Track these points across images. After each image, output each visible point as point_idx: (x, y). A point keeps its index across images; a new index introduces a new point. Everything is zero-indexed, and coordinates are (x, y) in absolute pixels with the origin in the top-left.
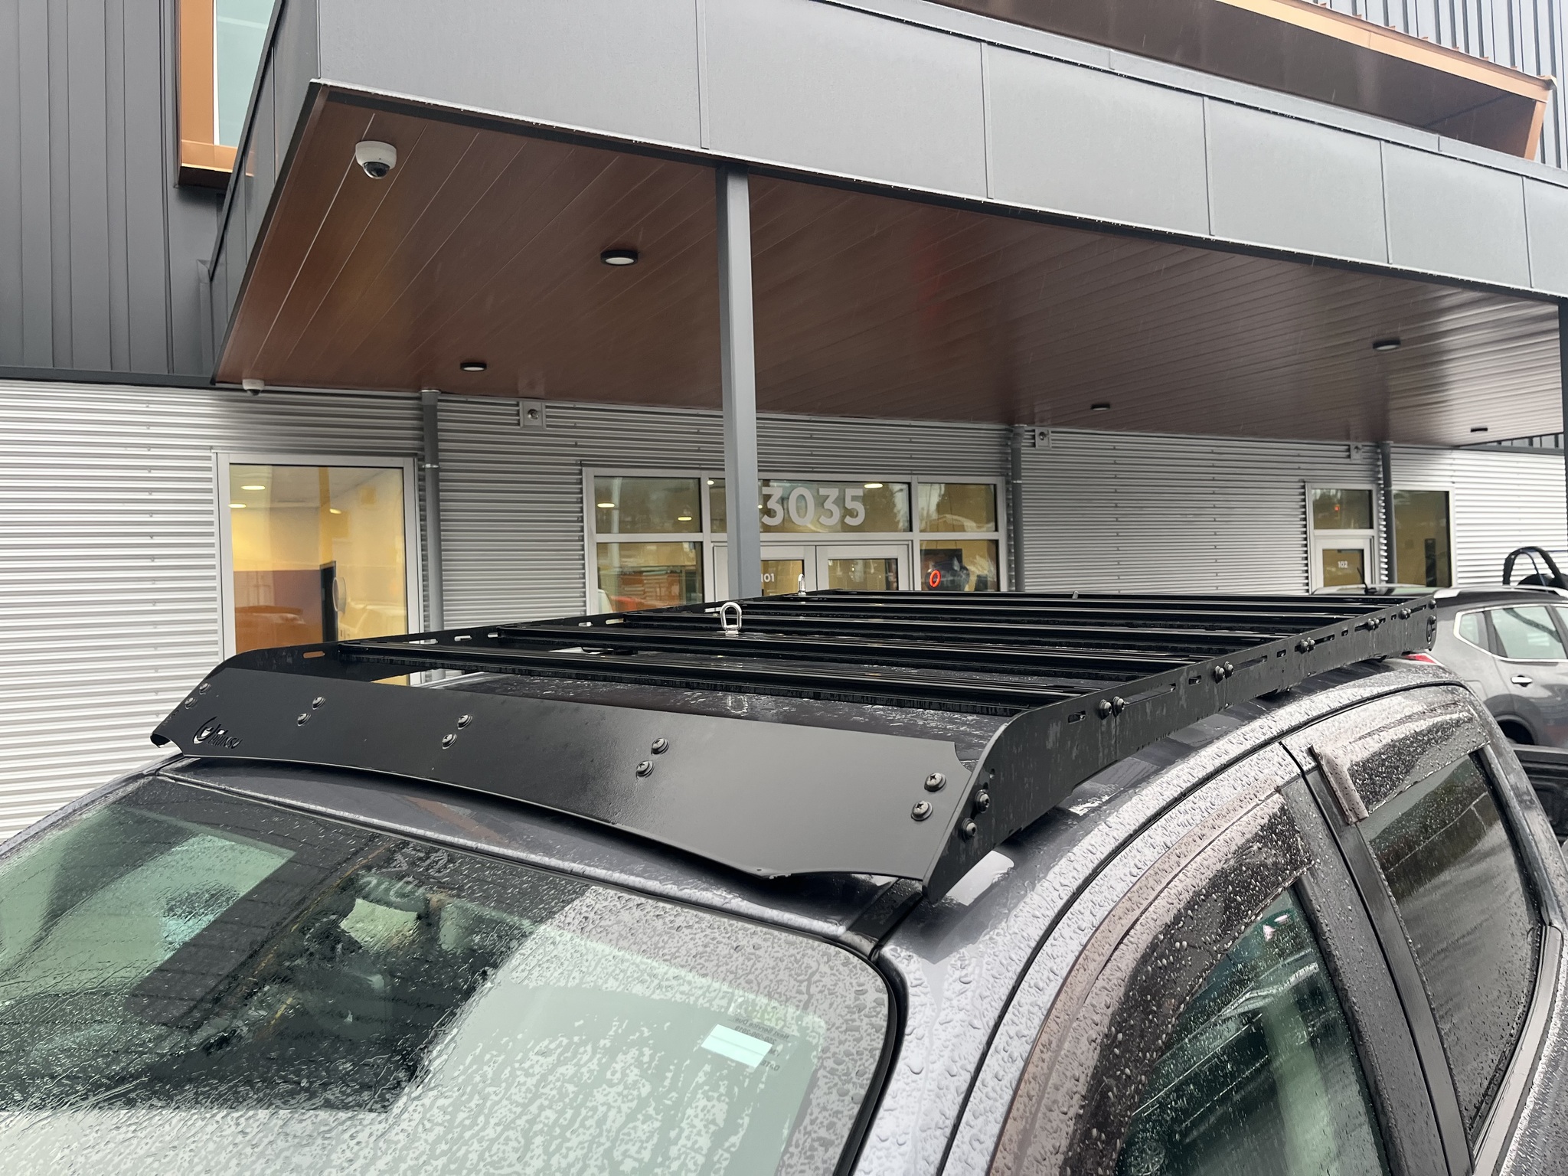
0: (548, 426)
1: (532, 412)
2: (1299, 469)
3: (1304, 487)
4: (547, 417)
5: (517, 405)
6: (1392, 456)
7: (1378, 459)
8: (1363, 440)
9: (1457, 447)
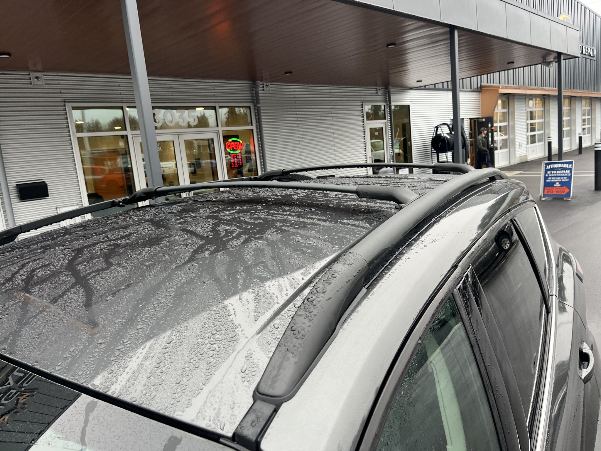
0: (46, 84)
1: (37, 78)
2: (360, 98)
3: (362, 105)
4: (45, 80)
5: (29, 75)
6: (391, 92)
7: (386, 94)
8: (382, 86)
9: (411, 89)
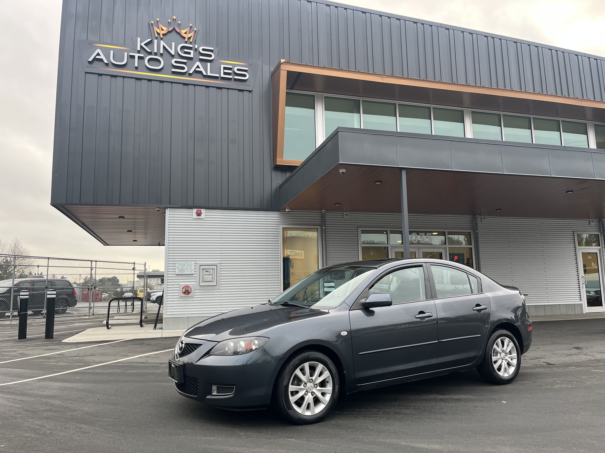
0: (350, 218)
1: (346, 215)
2: (572, 228)
3: (574, 233)
5: (343, 213)
7: (601, 225)
8: (595, 219)
